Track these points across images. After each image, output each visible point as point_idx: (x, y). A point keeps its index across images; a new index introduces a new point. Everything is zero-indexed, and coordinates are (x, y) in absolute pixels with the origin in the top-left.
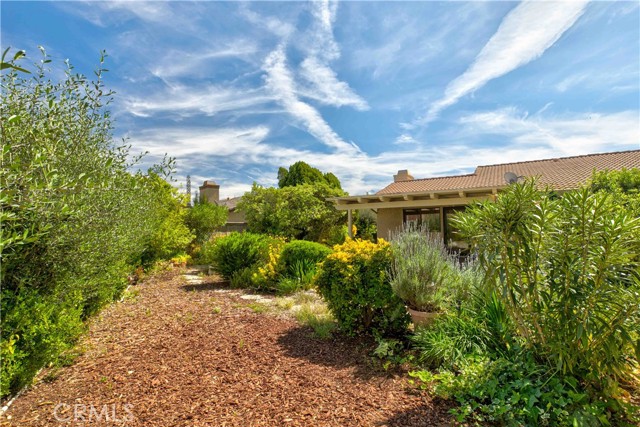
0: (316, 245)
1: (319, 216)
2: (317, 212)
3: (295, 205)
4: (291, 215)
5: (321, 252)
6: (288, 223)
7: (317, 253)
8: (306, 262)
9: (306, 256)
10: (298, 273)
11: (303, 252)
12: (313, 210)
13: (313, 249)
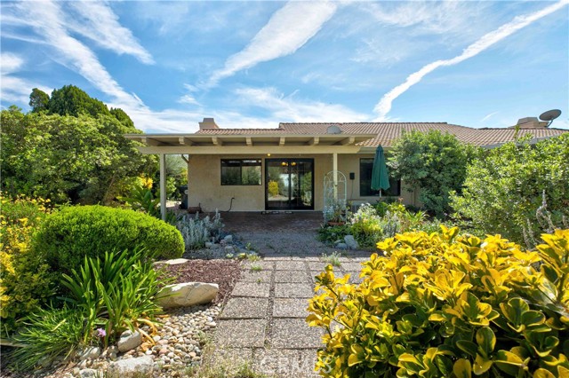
0: (109, 210)
1: (109, 163)
2: (105, 157)
3: (65, 143)
4: (57, 158)
5: (142, 230)
6: (50, 171)
7: (135, 232)
8: (109, 257)
9: (110, 244)
10: (88, 293)
11: (100, 233)
12: (97, 153)
13: (125, 224)
